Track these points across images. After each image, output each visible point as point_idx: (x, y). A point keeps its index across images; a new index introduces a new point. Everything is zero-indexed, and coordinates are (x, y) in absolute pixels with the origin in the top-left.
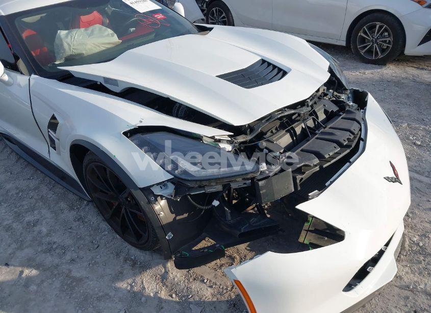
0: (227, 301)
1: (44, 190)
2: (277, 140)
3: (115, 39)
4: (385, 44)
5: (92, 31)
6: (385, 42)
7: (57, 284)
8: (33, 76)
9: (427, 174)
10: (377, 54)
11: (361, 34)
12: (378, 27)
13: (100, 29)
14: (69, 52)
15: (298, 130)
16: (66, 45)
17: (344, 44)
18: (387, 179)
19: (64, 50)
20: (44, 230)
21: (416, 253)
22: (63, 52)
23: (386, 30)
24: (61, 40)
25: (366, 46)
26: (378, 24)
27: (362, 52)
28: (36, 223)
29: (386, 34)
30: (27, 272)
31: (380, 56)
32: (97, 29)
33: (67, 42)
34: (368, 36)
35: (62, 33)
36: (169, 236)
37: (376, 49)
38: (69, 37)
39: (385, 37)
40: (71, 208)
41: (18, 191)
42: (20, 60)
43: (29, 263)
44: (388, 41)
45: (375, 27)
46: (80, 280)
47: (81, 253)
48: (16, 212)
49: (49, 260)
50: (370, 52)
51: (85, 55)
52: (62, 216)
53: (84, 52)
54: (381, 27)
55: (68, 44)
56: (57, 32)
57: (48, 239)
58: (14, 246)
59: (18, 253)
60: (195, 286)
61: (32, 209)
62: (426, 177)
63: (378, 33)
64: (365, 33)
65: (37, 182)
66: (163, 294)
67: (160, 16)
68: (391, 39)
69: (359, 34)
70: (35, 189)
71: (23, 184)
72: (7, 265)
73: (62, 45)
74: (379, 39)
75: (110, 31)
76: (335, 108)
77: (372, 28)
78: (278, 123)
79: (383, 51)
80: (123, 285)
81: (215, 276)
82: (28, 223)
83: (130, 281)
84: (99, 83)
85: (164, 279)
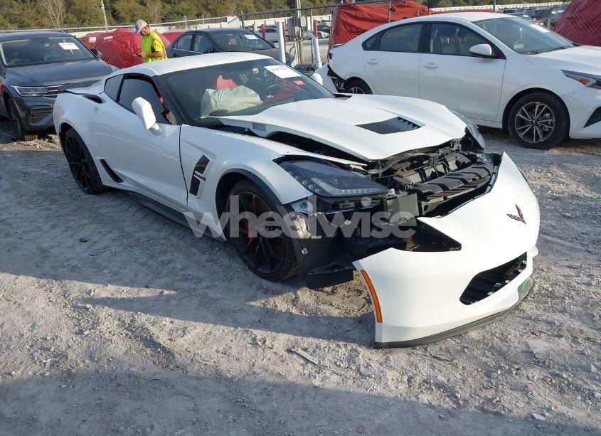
0: (354, 318)
1: (174, 240)
2: (407, 176)
3: (257, 99)
4: (546, 127)
5: (237, 91)
6: (547, 123)
7: (196, 301)
8: (183, 125)
9: (570, 239)
10: (537, 137)
11: (519, 114)
12: (537, 106)
13: (244, 90)
14: (215, 108)
15: (428, 173)
16: (213, 102)
17: (500, 126)
18: (511, 216)
19: (211, 106)
20: (179, 266)
21: (544, 296)
22: (209, 107)
23: (547, 111)
24: (209, 97)
25: (525, 129)
26: (538, 104)
27: (521, 135)
28: (170, 262)
29: (548, 115)
30: (166, 292)
31: (542, 139)
32: (242, 90)
33: (214, 99)
34: (528, 118)
35: (210, 91)
36: (305, 251)
37: (536, 131)
38: (217, 95)
39: (546, 118)
40: (203, 253)
41: (148, 239)
42: (170, 112)
43: (168, 287)
44: (550, 123)
45: (534, 107)
46: (216, 300)
47: (217, 283)
48: (149, 254)
49: (186, 285)
50: (530, 134)
51: (230, 112)
52: (195, 258)
53: (229, 109)
54: (541, 108)
56: (205, 90)
57: (183, 272)
58: (151, 275)
59: (156, 280)
60: (324, 307)
61: (165, 252)
62: (569, 241)
63: (538, 113)
64: (523, 114)
65: (167, 234)
66: (294, 311)
67: (299, 83)
68: (553, 120)
69: (517, 115)
70: (165, 239)
71: (152, 233)
72: (147, 287)
73: (209, 101)
74: (540, 120)
75: (253, 92)
76: (467, 161)
77: (531, 109)
78: (408, 164)
79: (545, 133)
80: (257, 304)
81: (343, 302)
82: (163, 262)
83: (263, 301)
84: (246, 130)
85: (294, 302)
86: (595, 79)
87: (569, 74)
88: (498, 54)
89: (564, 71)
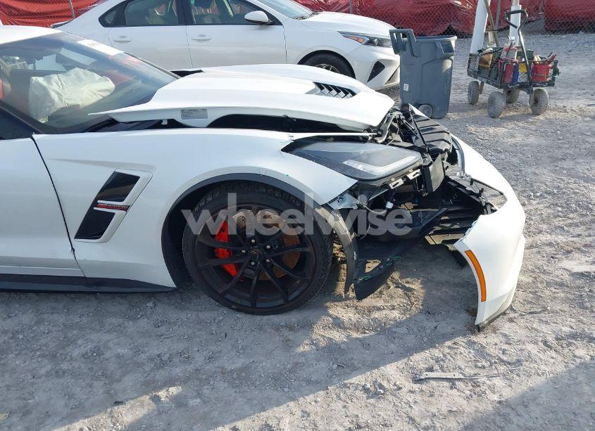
3: (111, 84)
7: (222, 385)
8: (36, 136)
14: (60, 105)
16: (54, 95)
19: (52, 101)
22: (50, 104)
24: (44, 88)
26: (324, 66)
33: (54, 91)
36: (355, 256)
38: (55, 83)
46: (246, 368)
51: (81, 106)
53: (80, 103)
55: (58, 93)
60: (377, 315)
67: (135, 59)
73: (47, 96)
75: (98, 76)
80: (304, 348)
83: (307, 342)
84: (165, 123)
85: (338, 324)
86: (368, 37)
87: (347, 35)
88: (274, 21)
89: (341, 33)
